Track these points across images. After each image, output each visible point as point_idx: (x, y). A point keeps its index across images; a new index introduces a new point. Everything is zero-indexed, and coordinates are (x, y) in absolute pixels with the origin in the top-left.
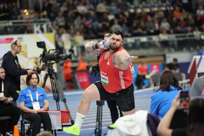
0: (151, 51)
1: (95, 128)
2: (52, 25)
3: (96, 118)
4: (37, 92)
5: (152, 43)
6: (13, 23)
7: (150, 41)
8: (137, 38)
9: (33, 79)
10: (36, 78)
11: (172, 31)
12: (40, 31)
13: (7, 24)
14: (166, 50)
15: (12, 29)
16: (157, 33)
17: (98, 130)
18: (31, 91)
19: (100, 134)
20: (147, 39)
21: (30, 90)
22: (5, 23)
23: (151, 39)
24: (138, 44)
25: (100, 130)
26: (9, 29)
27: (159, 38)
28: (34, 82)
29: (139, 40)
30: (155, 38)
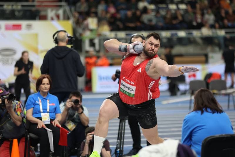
0: (190, 49)
1: (115, 146)
2: (71, 10)
3: (117, 132)
4: (48, 101)
5: (192, 39)
6: (23, 6)
7: (190, 36)
8: (174, 32)
9: (44, 84)
10: (47, 84)
11: (217, 25)
12: (55, 18)
13: (14, 7)
14: (209, 49)
15: (21, 13)
16: (199, 27)
17: (119, 150)
18: (41, 99)
19: (121, 155)
20: (186, 33)
21: (40, 97)
22: (13, 5)
23: (192, 33)
24: (175, 39)
25: (121, 150)
26: (17, 13)
27: (202, 33)
28: (45, 88)
29: (176, 34)
30: (196, 33)
